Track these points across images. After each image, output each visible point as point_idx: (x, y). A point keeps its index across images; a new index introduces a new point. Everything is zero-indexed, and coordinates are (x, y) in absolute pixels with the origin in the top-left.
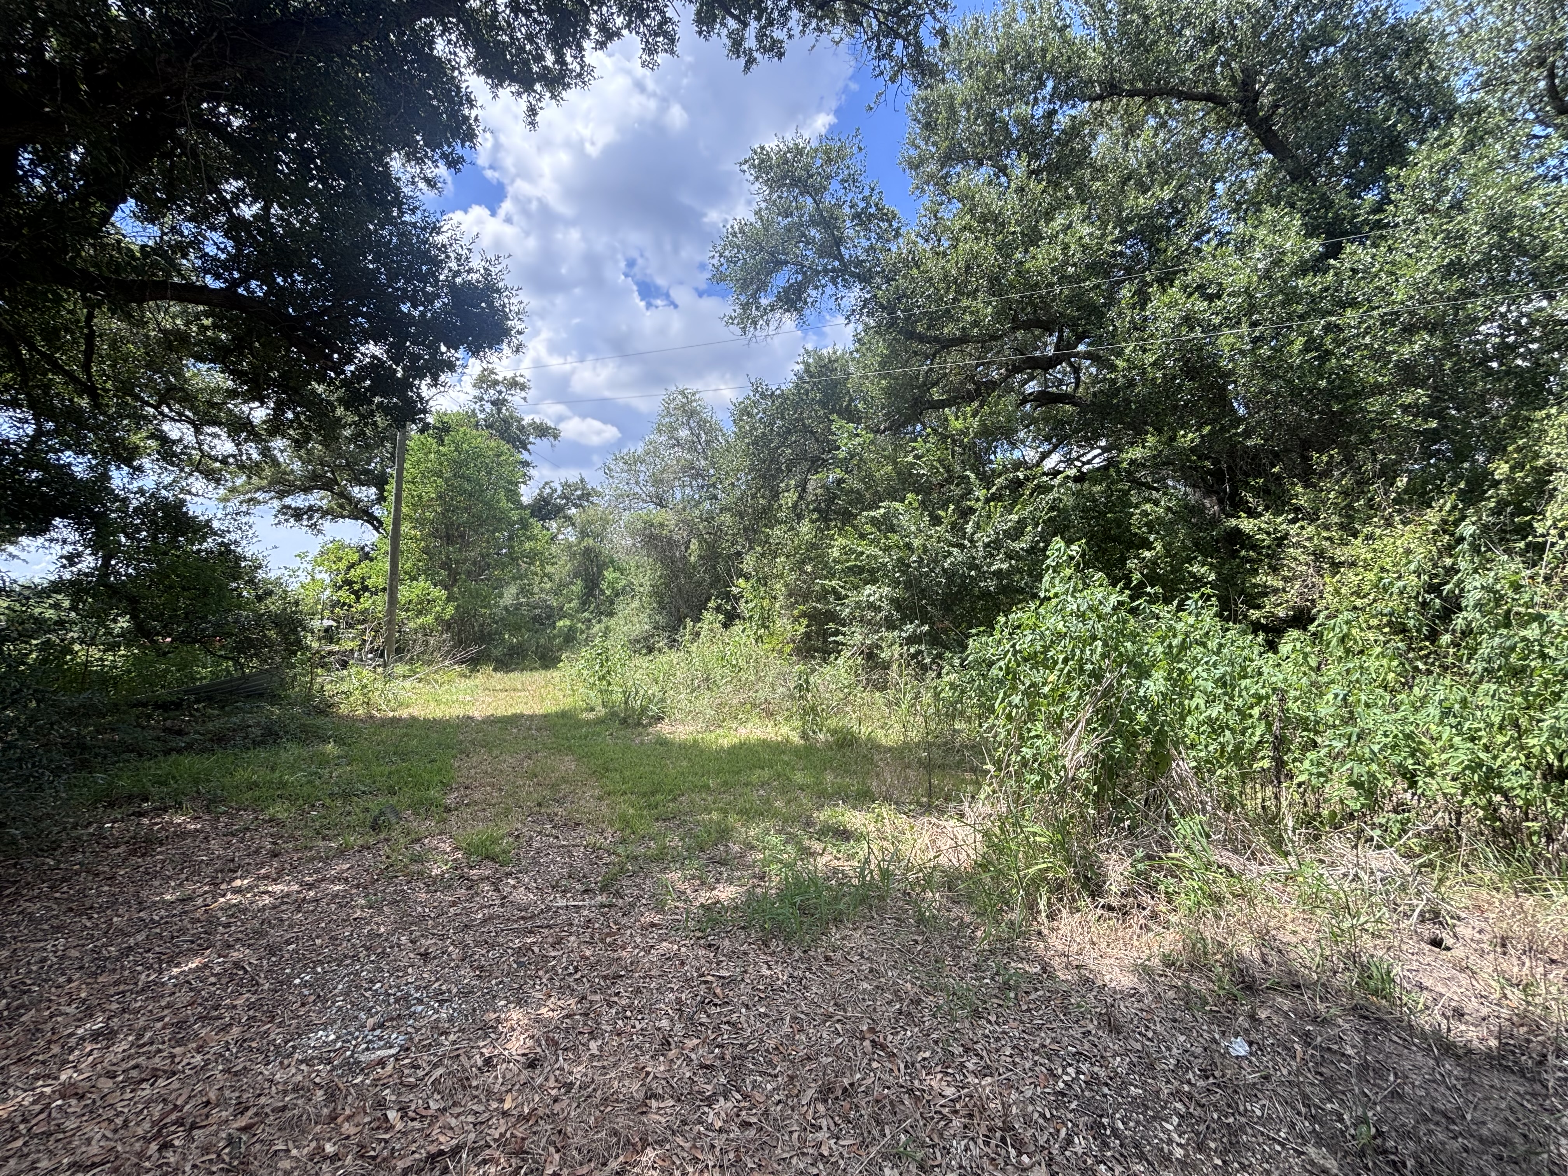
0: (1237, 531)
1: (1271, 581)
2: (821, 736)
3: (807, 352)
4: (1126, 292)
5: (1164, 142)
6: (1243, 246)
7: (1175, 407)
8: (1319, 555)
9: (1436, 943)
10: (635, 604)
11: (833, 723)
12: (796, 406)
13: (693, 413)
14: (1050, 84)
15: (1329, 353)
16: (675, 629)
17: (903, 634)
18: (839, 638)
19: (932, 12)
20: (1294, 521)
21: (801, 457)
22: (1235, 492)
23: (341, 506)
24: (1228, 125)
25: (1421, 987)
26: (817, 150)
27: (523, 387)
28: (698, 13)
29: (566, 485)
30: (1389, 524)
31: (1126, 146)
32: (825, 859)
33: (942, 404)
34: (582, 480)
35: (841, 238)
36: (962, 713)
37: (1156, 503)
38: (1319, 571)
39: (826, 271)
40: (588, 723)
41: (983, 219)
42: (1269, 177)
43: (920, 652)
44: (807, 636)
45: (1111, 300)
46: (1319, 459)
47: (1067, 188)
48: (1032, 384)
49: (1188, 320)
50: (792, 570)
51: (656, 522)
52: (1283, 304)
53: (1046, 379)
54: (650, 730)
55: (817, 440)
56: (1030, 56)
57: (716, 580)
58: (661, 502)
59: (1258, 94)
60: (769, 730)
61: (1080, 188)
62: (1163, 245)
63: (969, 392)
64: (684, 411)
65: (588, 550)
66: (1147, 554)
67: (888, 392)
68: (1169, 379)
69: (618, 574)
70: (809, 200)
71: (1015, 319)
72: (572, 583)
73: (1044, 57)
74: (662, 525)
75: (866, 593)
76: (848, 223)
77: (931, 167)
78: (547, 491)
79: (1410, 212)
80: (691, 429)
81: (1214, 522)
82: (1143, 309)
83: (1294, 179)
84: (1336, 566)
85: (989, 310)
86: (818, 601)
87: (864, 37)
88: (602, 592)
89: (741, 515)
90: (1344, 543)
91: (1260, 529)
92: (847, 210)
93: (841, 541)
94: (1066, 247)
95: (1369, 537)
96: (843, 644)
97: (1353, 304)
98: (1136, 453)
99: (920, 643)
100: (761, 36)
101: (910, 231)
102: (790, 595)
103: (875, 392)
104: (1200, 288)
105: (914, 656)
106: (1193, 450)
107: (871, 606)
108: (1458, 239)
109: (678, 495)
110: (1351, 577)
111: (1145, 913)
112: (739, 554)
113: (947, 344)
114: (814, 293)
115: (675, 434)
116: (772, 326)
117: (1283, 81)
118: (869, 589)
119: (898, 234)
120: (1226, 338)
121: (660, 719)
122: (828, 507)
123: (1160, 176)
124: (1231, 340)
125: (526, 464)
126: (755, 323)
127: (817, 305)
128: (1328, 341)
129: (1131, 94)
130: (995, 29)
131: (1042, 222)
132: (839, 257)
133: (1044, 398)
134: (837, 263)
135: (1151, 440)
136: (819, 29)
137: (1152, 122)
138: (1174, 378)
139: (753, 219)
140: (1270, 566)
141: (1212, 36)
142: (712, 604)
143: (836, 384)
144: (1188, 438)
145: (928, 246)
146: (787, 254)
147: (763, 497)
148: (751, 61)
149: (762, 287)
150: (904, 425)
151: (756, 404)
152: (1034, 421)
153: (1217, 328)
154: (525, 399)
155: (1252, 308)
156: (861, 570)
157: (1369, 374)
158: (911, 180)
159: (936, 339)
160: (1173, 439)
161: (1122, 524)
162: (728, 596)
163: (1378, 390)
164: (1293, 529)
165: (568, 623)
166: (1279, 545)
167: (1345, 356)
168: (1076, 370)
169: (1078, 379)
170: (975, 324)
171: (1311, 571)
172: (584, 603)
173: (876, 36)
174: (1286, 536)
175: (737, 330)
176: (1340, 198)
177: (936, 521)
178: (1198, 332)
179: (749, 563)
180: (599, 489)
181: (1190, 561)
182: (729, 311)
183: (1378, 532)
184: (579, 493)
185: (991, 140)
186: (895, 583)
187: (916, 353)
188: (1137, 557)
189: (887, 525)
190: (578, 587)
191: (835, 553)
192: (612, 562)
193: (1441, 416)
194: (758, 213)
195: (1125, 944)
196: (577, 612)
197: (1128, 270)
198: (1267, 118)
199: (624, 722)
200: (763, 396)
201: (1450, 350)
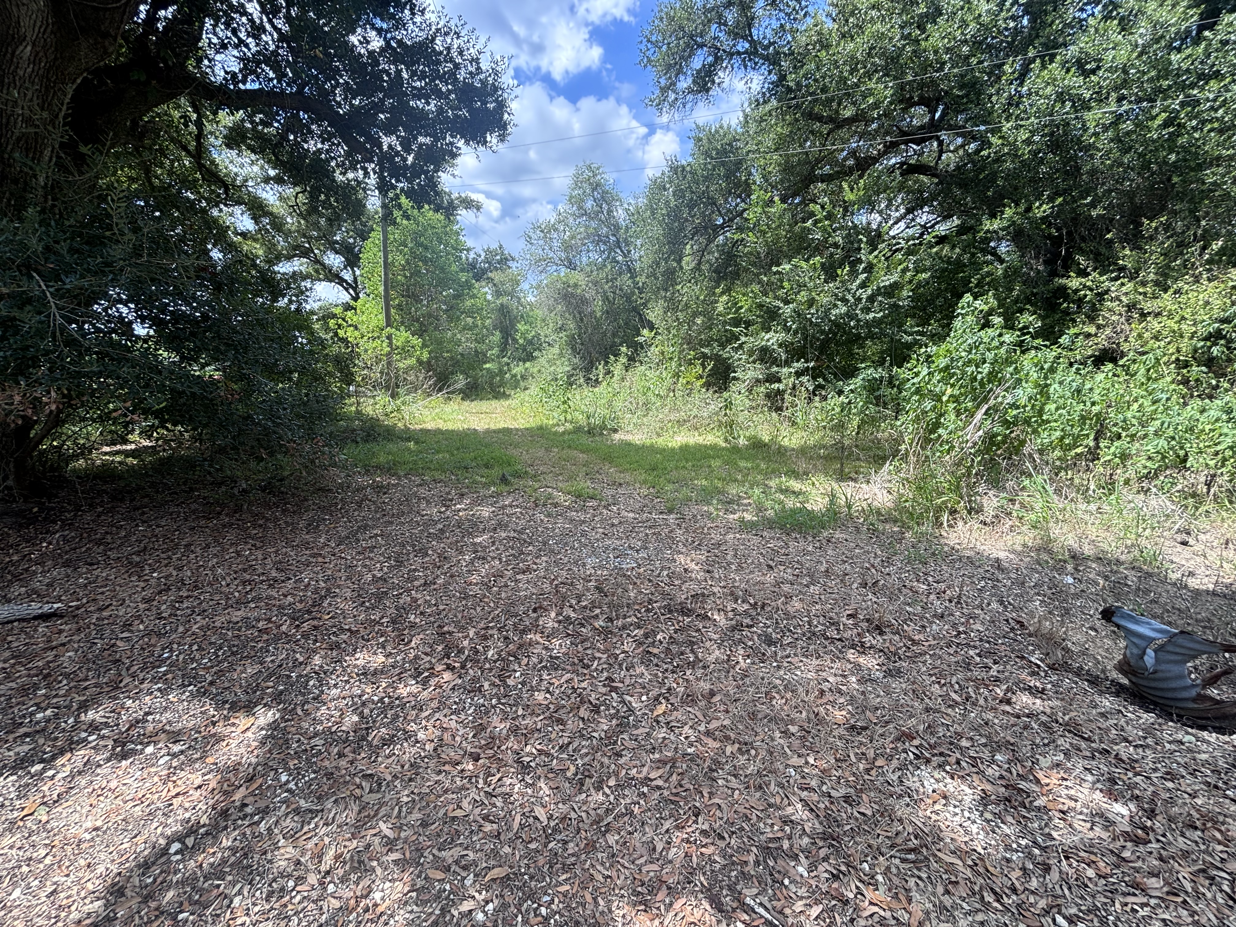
0: (1064, 288)
2: (740, 441)
7: (1034, 180)
8: (1131, 307)
9: (1184, 543)
13: (596, 186)
15: (1183, 126)
16: (589, 370)
20: (1116, 279)
22: (1069, 257)
23: (317, 271)
25: (1172, 562)
29: (488, 251)
30: (1197, 281)
33: (828, 178)
35: (753, 21)
38: (1129, 320)
39: (737, 54)
40: (562, 434)
46: (1148, 225)
49: (1063, 96)
50: (685, 322)
51: (571, 282)
54: (613, 438)
58: (571, 266)
60: (697, 438)
63: (851, 167)
64: (590, 184)
65: (502, 307)
68: (1034, 154)
69: (528, 327)
72: (492, 334)
74: (576, 285)
75: (765, 338)
76: (761, 3)
80: (595, 200)
82: (1021, 84)
84: (1143, 315)
85: (888, 91)
88: (515, 340)
90: (1155, 297)
91: (1085, 286)
95: (1178, 292)
96: (738, 379)
104: (1080, 63)
106: (1043, 219)
109: (586, 259)
110: (1155, 325)
113: (841, 124)
114: (722, 74)
115: (583, 205)
116: (688, 107)
121: (616, 430)
132: (749, 38)
134: (747, 45)
135: (1008, 211)
138: (1039, 152)
140: (1088, 316)
142: (624, 350)
144: (1042, 210)
151: (670, 179)
153: (1088, 102)
159: (832, 120)
160: (1029, 209)
162: (636, 344)
164: (1115, 285)
166: (1100, 299)
171: (1123, 320)
172: (502, 351)
174: (1107, 292)
175: (655, 111)
179: (657, 316)
180: (516, 254)
183: (1186, 287)
184: (499, 258)
190: (497, 337)
191: (720, 308)
192: (524, 316)
196: (498, 357)
199: (590, 432)
200: (676, 171)
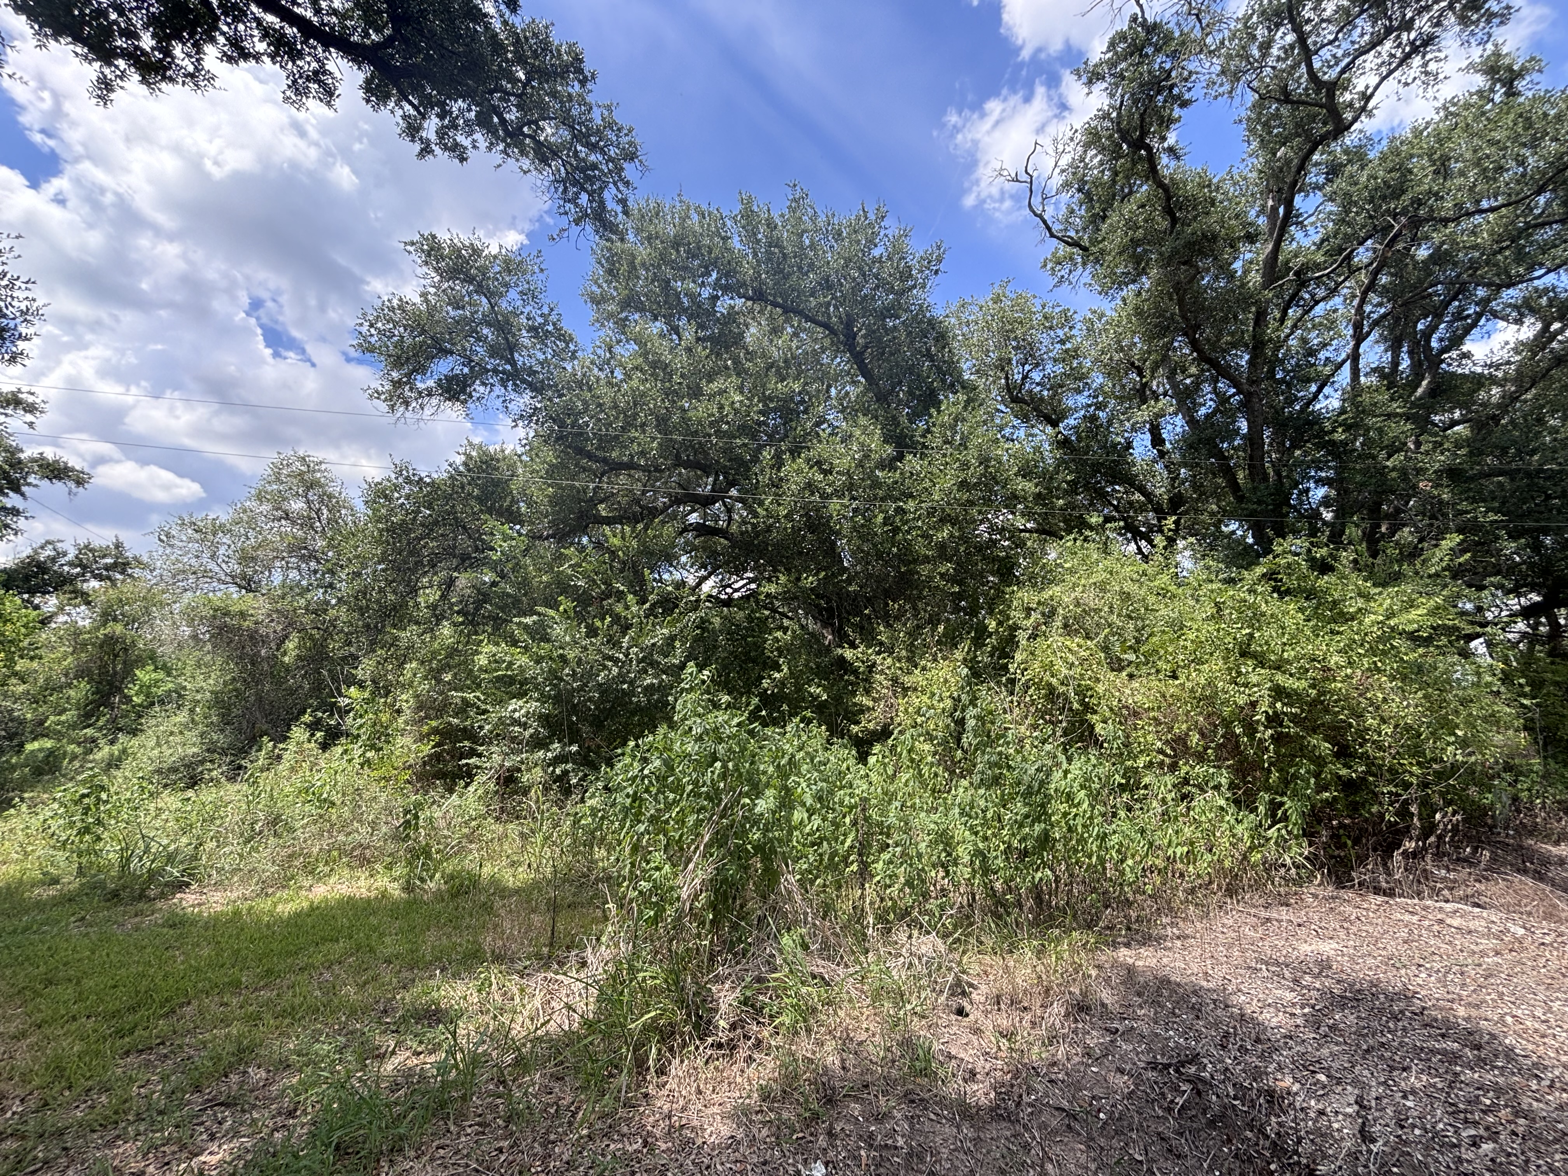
0: (842, 658)
1: (867, 702)
2: (431, 885)
3: (471, 444)
4: (767, 454)
5: (798, 348)
6: (847, 439)
7: (801, 553)
8: (895, 680)
9: (961, 1012)
10: (182, 717)
11: (449, 867)
12: (448, 498)
13: (312, 485)
14: (714, 275)
15: (899, 528)
16: (243, 752)
17: (549, 755)
18: (473, 761)
19: (615, 183)
20: (879, 653)
21: (450, 552)
22: (841, 628)
24: (837, 351)
25: (950, 1057)
26: (495, 257)
27: (31, 409)
28: (368, 82)
29: (86, 548)
30: (935, 660)
31: (771, 341)
32: (396, 1060)
33: (609, 521)
34: (118, 546)
35: (515, 345)
36: (603, 839)
37: (785, 630)
38: (895, 692)
39: (495, 371)
40: (40, 905)
41: (654, 365)
42: (864, 394)
43: (565, 773)
44: (436, 757)
45: (756, 460)
46: (894, 606)
47: (726, 360)
48: (695, 515)
49: (810, 486)
50: (425, 678)
51: (234, 609)
52: (871, 487)
53: (705, 513)
54: (159, 904)
55: (470, 537)
56: (699, 248)
57: (318, 687)
58: (248, 585)
59: (856, 334)
60: (362, 883)
61: (736, 361)
62: (794, 424)
63: (634, 514)
64: (302, 480)
65: (110, 641)
66: (777, 675)
67: (553, 501)
68: (796, 530)
69: (161, 675)
70: (484, 300)
71: (678, 456)
72: (69, 685)
73: (710, 253)
74: (243, 615)
75: (510, 708)
76: (524, 333)
77: (612, 307)
78: (49, 552)
79: (939, 441)
80: (308, 502)
81: (828, 650)
82: (779, 470)
83: (878, 400)
84: (905, 690)
85: (655, 445)
86: (456, 715)
87: (552, 178)
88: (126, 699)
89: (362, 611)
90: (909, 673)
91: (857, 658)
92: (523, 320)
93: (488, 649)
94: (721, 407)
95: (924, 669)
96: (478, 767)
97: (911, 496)
98: (772, 589)
99: (567, 762)
100: (441, 133)
101: (586, 355)
102: (420, 708)
103: (538, 497)
104: (819, 463)
105: (558, 779)
106: (812, 589)
107: (516, 722)
108: (965, 466)
109: (277, 578)
110: (914, 699)
111: (749, 1043)
112: (356, 658)
113: (617, 467)
114: (481, 389)
115: (285, 506)
116: (428, 411)
117: (871, 332)
118: (514, 704)
119: (574, 357)
120: (835, 505)
121: (181, 886)
122: (477, 609)
123: (793, 371)
124: (838, 507)
125: (15, 512)
126: (407, 404)
127: (484, 401)
128: (897, 519)
129: (775, 305)
130: (673, 218)
131: (704, 381)
132: (513, 362)
133: (701, 529)
134: (508, 367)
135: (783, 579)
136: (504, 152)
137: (789, 330)
138: (800, 530)
139: (417, 300)
140: (865, 689)
141: (827, 285)
142: (307, 718)
143: (497, 483)
144: (810, 581)
145: (602, 375)
146: (453, 344)
147: (394, 592)
148: (426, 150)
149: (421, 369)
150: (568, 534)
151: (396, 488)
152: (695, 548)
153: (829, 497)
154: (31, 425)
155: (851, 487)
156: (512, 680)
157: (921, 548)
158: (590, 312)
159: (605, 461)
160: (798, 579)
161: (759, 647)
162: (332, 708)
163: (927, 560)
164: (879, 659)
165: (48, 744)
166: (870, 672)
167: (908, 532)
168: (729, 510)
169: (730, 519)
170: (643, 453)
171: (890, 693)
172: (88, 715)
173: (564, 181)
174: (874, 664)
175: (384, 407)
176: (904, 421)
177: (592, 632)
178: (817, 497)
179: (365, 669)
180: (145, 559)
181: (809, 682)
182: (376, 384)
183: (929, 665)
184: (109, 561)
185: (665, 302)
186: (543, 699)
187: (585, 470)
188: (770, 677)
189: (540, 634)
190: (80, 691)
191: (482, 660)
192: (153, 657)
193: (960, 583)
194: (424, 295)
195: (730, 1084)
196: (73, 726)
197: (771, 437)
198: (862, 353)
199: (114, 896)
200: (408, 480)
201: (964, 539)
